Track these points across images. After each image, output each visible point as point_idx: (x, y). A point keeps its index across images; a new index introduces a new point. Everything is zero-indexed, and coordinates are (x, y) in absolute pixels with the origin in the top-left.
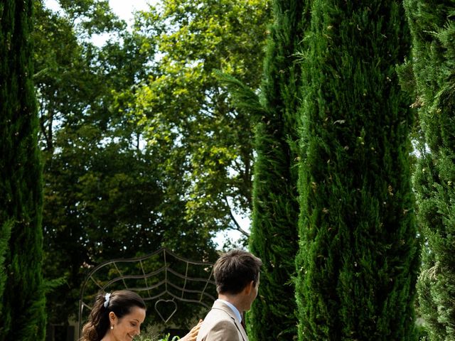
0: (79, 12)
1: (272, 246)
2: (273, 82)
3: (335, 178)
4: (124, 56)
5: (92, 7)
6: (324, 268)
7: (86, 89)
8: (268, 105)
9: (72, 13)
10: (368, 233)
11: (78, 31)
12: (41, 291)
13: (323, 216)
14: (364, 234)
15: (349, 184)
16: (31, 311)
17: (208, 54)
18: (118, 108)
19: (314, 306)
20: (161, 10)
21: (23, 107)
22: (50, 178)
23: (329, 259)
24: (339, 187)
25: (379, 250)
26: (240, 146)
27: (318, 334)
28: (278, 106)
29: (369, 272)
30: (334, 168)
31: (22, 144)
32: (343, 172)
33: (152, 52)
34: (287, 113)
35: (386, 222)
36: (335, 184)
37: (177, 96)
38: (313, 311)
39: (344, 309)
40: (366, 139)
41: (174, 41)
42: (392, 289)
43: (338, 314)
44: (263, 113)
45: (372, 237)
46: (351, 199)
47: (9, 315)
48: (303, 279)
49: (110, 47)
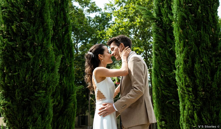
0: (85, 6)
1: (162, 68)
2: (158, 8)
3: (190, 27)
4: (101, 19)
5: (89, 4)
6: (188, 64)
7: (89, 31)
8: (156, 16)
9: (83, 7)
10: (205, 48)
11: (85, 13)
12: (74, 90)
13: (186, 43)
14: (204, 49)
15: (196, 29)
16: (70, 98)
17: (131, 16)
18: (100, 37)
19: (185, 80)
20: (113, 3)
21: (65, 23)
22: (78, 62)
23: (190, 60)
24: (192, 31)
25: (210, 55)
26: (144, 47)
27: (187, 91)
28: (160, 16)
29: (207, 64)
30: (189, 23)
31: (66, 36)
32: (193, 25)
33: (111, 18)
34: (164, 18)
35: (212, 43)
36: (190, 29)
37: (121, 31)
38: (184, 82)
39: (198, 80)
40: (201, 10)
41: (118, 12)
42: (217, 71)
43: (195, 82)
44: (155, 19)
45: (207, 49)
46: (197, 35)
47: (62, 100)
48: (179, 70)
49: (97, 17)
